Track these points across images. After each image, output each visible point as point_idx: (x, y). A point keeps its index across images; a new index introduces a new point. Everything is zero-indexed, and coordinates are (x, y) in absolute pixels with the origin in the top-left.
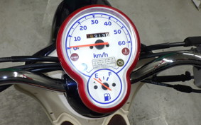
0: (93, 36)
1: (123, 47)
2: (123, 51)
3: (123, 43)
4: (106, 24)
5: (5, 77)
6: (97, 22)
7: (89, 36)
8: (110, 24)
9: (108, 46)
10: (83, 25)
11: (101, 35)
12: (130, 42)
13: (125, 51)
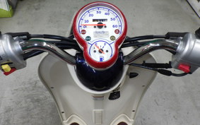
0: (97, 20)
1: (115, 28)
2: (116, 31)
3: (116, 26)
4: (106, 14)
5: (36, 45)
6: (100, 12)
7: (94, 20)
8: (108, 14)
9: (105, 27)
10: (91, 13)
11: (103, 20)
12: (121, 26)
13: (117, 32)
